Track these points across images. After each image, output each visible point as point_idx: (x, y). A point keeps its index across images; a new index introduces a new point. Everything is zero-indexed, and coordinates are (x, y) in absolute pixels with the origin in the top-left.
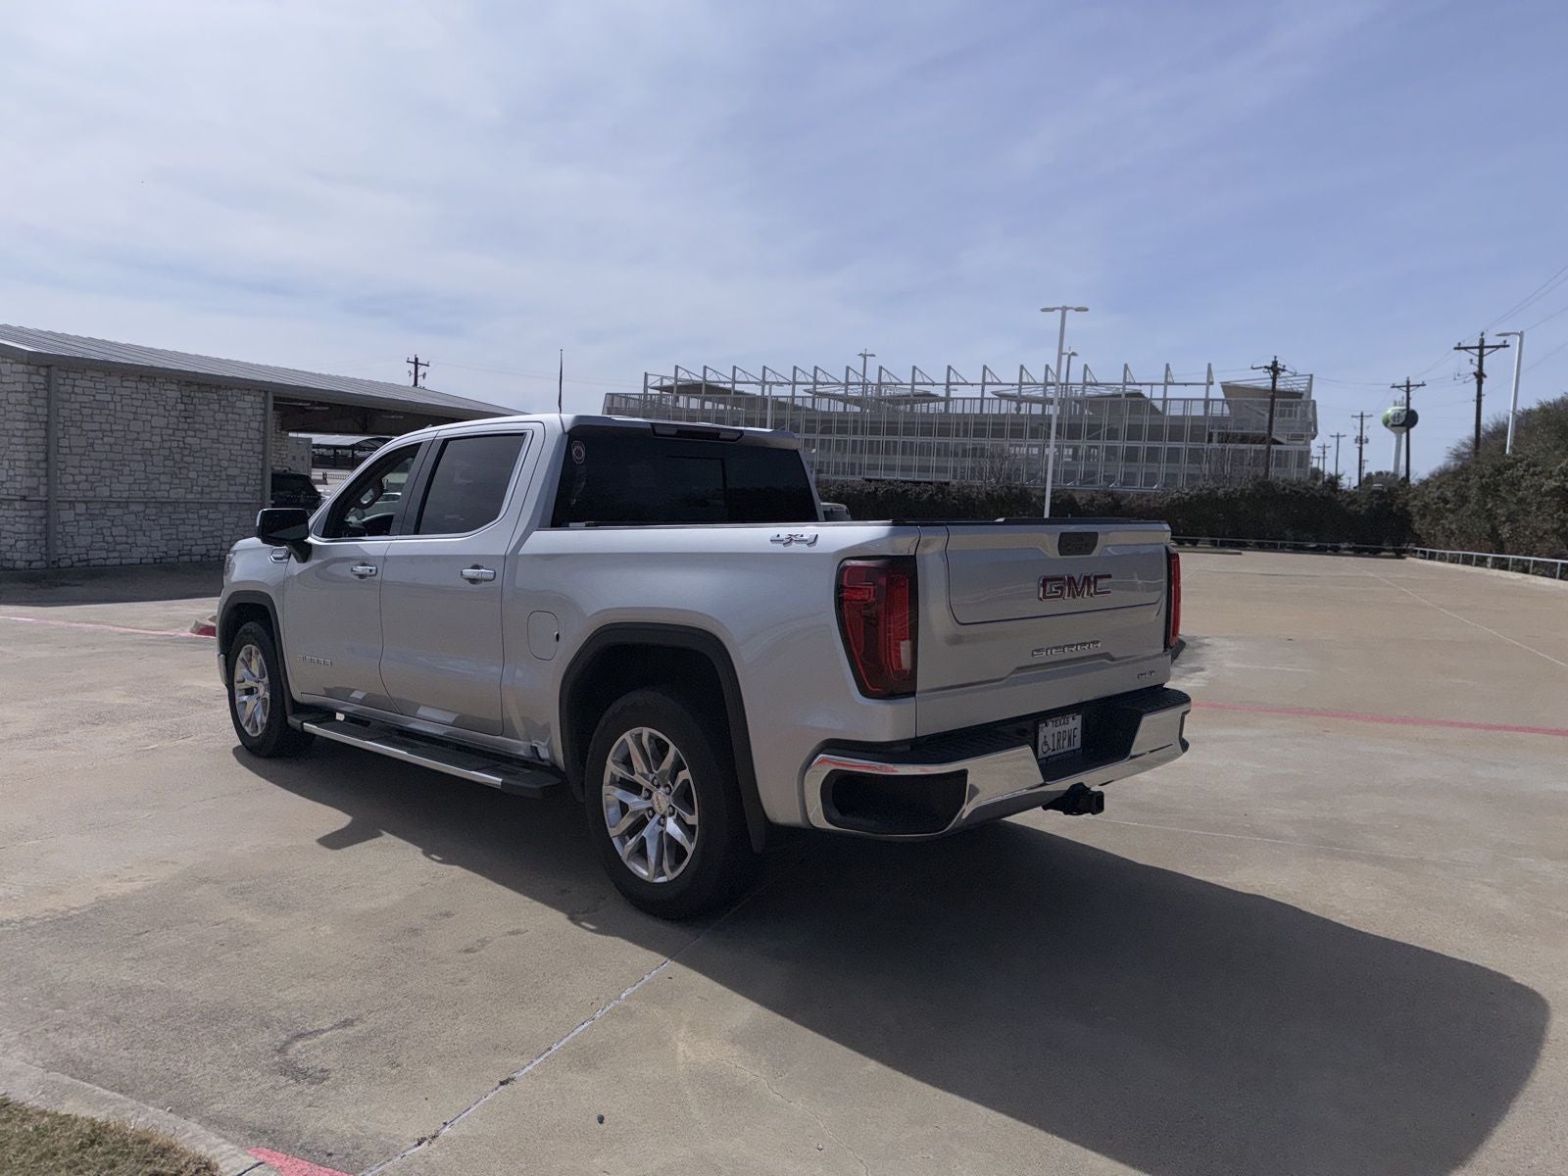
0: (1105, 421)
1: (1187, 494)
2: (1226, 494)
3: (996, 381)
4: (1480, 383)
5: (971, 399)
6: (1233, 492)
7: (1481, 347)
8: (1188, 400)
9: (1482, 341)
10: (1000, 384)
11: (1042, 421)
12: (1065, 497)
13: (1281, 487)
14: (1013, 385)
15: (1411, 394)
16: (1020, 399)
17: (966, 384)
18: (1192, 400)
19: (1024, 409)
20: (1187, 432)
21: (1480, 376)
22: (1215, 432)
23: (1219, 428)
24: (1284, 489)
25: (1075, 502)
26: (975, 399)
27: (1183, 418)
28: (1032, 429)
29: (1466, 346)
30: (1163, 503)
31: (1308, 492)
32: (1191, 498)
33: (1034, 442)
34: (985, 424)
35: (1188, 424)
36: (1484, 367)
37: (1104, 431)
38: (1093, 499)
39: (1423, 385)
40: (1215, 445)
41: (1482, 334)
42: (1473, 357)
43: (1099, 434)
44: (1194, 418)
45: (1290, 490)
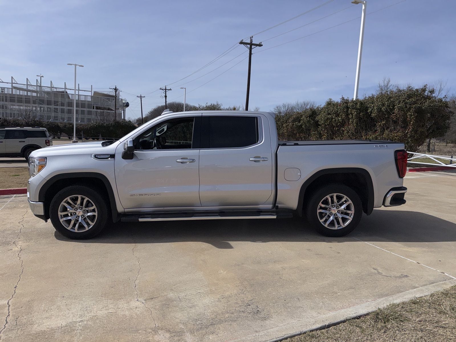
0: (53, 100)
1: (95, 125)
2: (107, 125)
3: (16, 83)
4: (166, 99)
5: (8, 88)
6: (109, 124)
7: (166, 89)
8: (86, 96)
9: (166, 88)
10: (17, 84)
11: (37, 98)
12: (56, 124)
13: (122, 123)
14: (24, 85)
15: (142, 99)
16: (28, 91)
17: (3, 82)
18: (87, 96)
19: (29, 94)
20: (86, 106)
21: (166, 97)
22: (95, 106)
23: (96, 105)
24: (123, 124)
25: (59, 126)
26: (9, 88)
27: (85, 101)
28: (33, 101)
29: (163, 88)
30: (88, 127)
31: (129, 125)
32: (97, 126)
33: (34, 105)
34: (14, 98)
35: (87, 103)
36: (167, 95)
37: (59, 103)
38: (65, 126)
39: (144, 97)
40: (95, 110)
41: (166, 86)
42: (164, 92)
43: (58, 104)
44: (88, 101)
45: (124, 124)
